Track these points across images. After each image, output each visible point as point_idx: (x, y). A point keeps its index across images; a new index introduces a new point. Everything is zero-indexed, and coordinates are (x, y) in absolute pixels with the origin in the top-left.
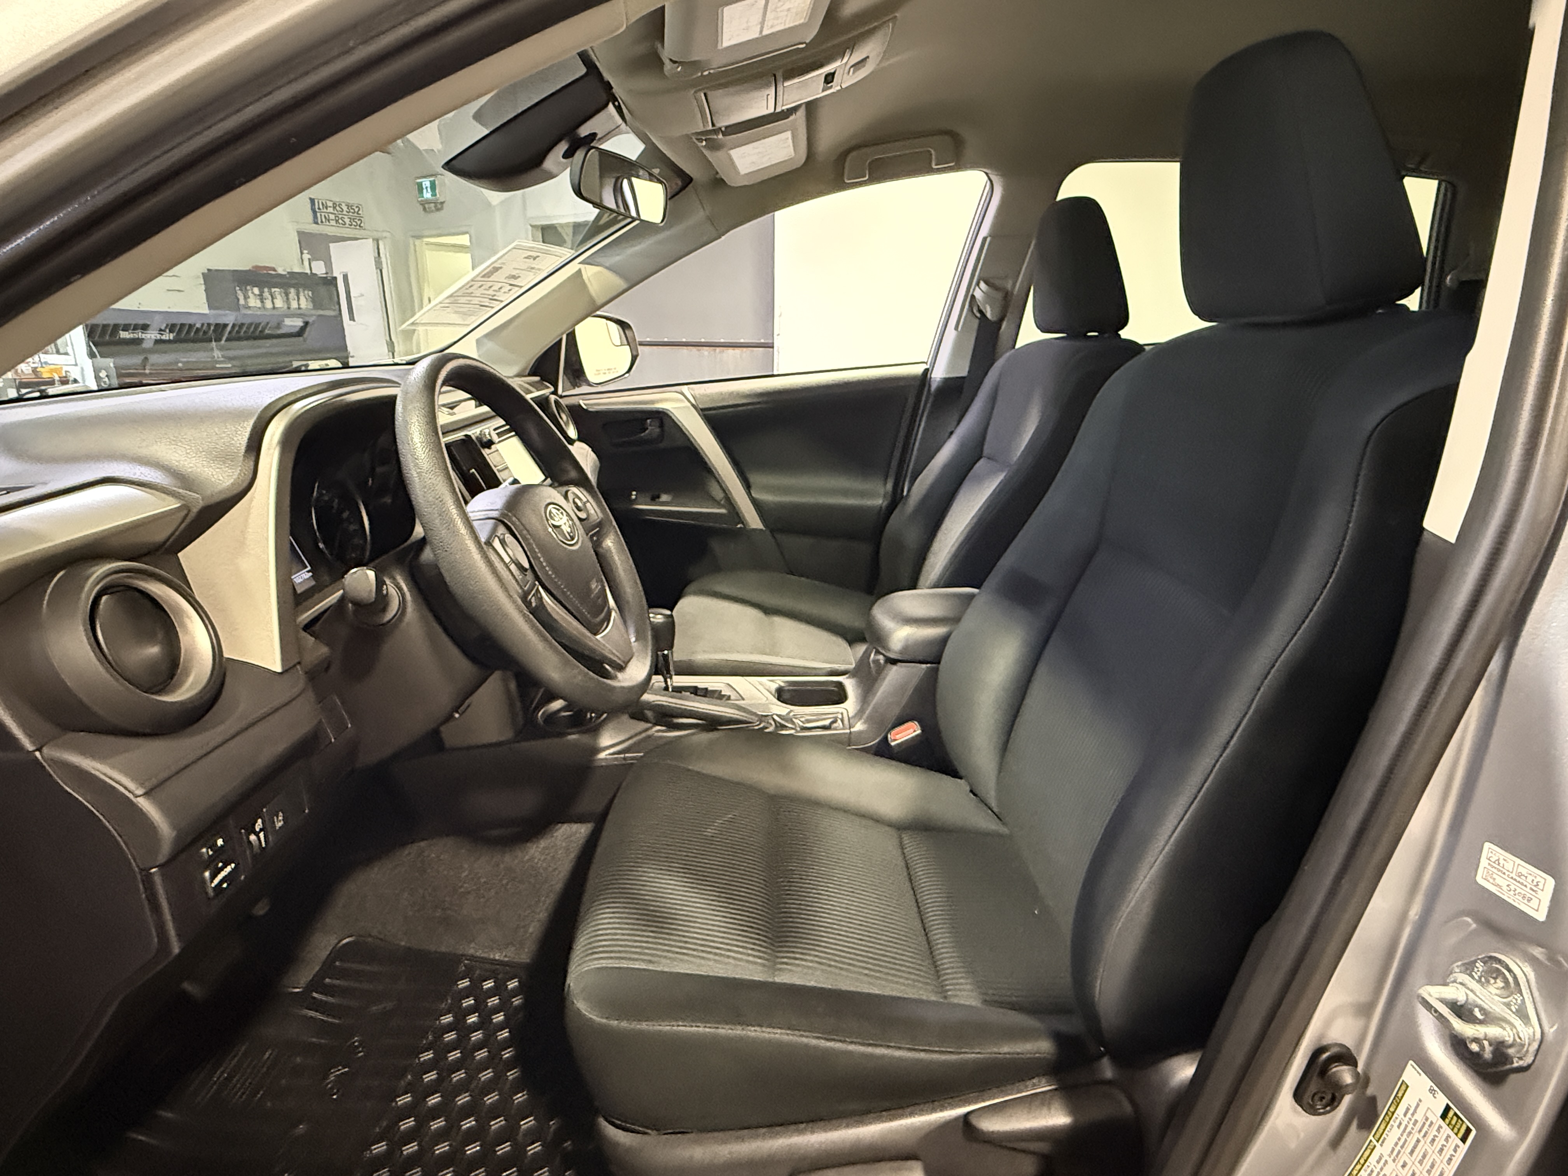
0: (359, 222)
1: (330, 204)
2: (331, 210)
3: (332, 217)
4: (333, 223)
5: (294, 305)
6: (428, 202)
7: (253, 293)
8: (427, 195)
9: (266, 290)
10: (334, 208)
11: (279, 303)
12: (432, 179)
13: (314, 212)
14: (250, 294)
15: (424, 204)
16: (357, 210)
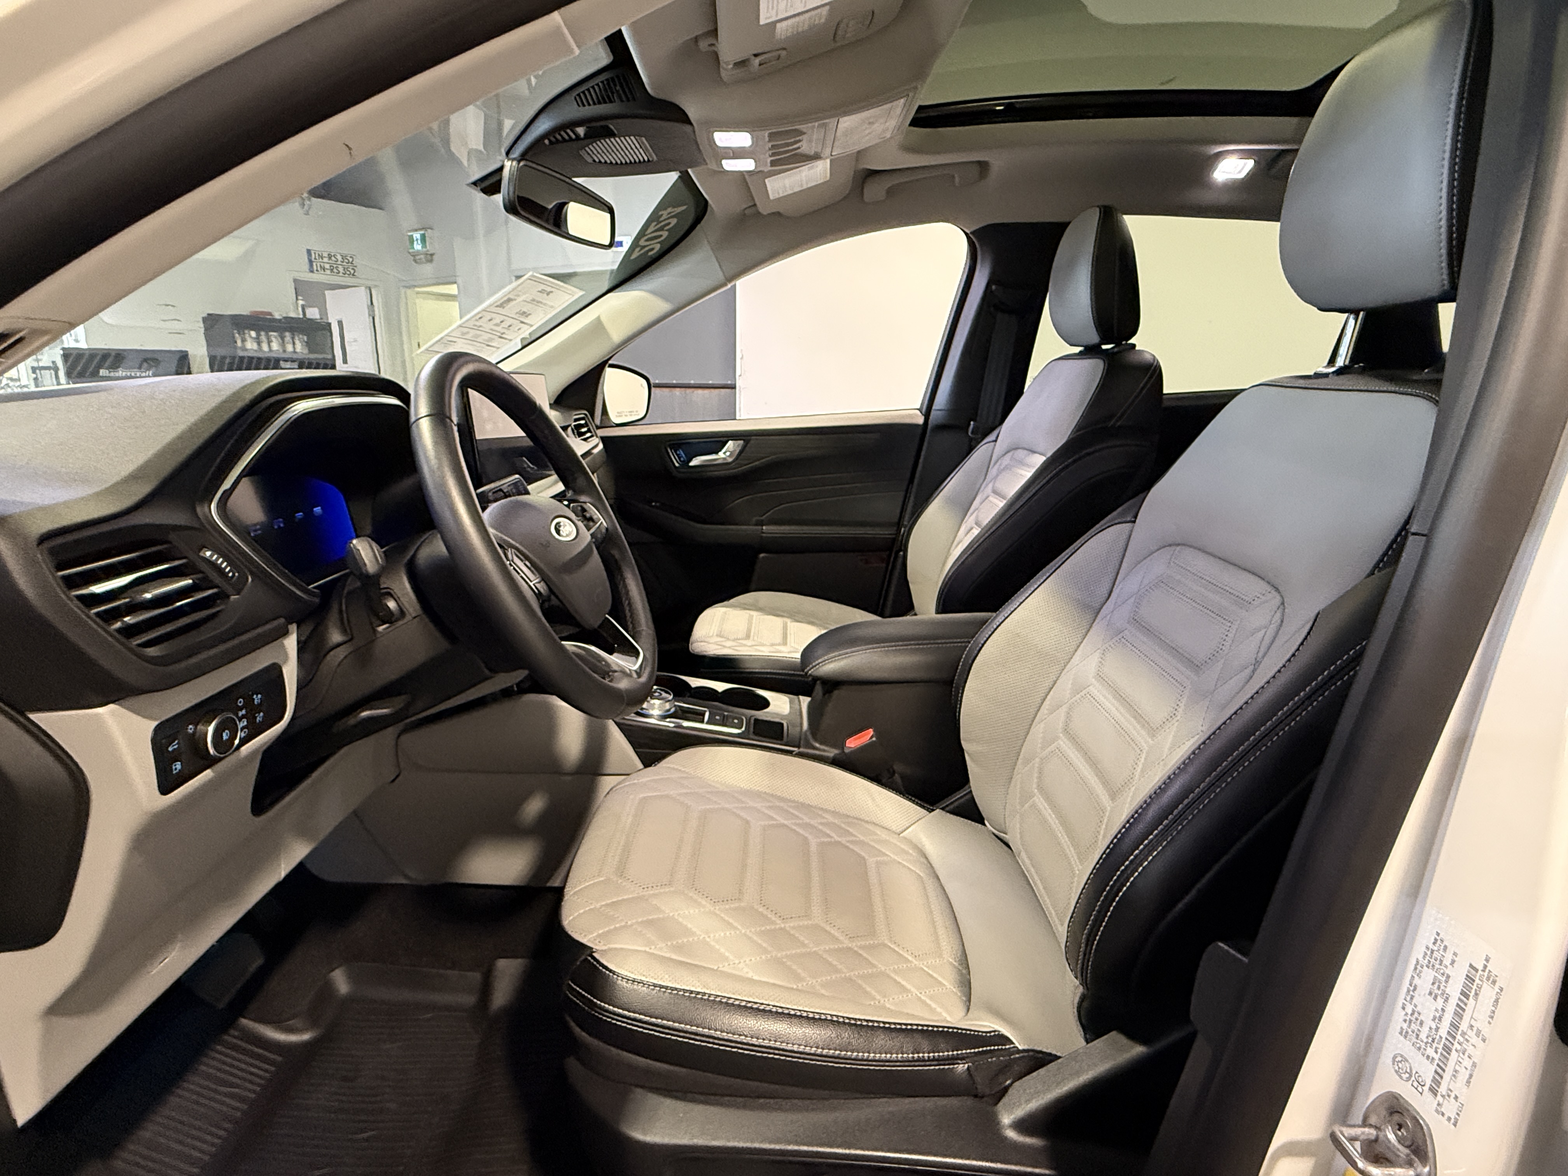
0: (352, 272)
1: (325, 255)
2: (326, 260)
3: (327, 266)
4: (328, 272)
5: (290, 348)
6: (418, 253)
7: (251, 337)
8: (418, 247)
9: (263, 333)
10: (330, 258)
11: (275, 346)
12: (422, 232)
13: (311, 262)
14: (247, 336)
15: (414, 255)
16: (351, 260)
